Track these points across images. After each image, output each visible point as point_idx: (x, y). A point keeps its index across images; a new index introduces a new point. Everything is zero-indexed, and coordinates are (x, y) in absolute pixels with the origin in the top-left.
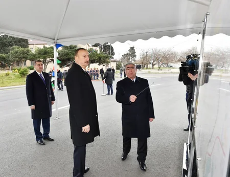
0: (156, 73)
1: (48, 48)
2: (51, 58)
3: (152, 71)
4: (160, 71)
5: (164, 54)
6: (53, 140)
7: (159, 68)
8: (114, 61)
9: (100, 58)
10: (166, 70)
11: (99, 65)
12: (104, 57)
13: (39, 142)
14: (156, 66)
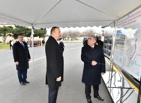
0: (71, 43)
1: (7, 27)
2: (9, 33)
3: (68, 41)
4: (72, 42)
5: (74, 33)
6: (29, 83)
7: (72, 40)
8: (47, 36)
9: (40, 34)
10: (75, 41)
11: (39, 38)
12: (42, 33)
13: (22, 83)
14: (70, 39)
